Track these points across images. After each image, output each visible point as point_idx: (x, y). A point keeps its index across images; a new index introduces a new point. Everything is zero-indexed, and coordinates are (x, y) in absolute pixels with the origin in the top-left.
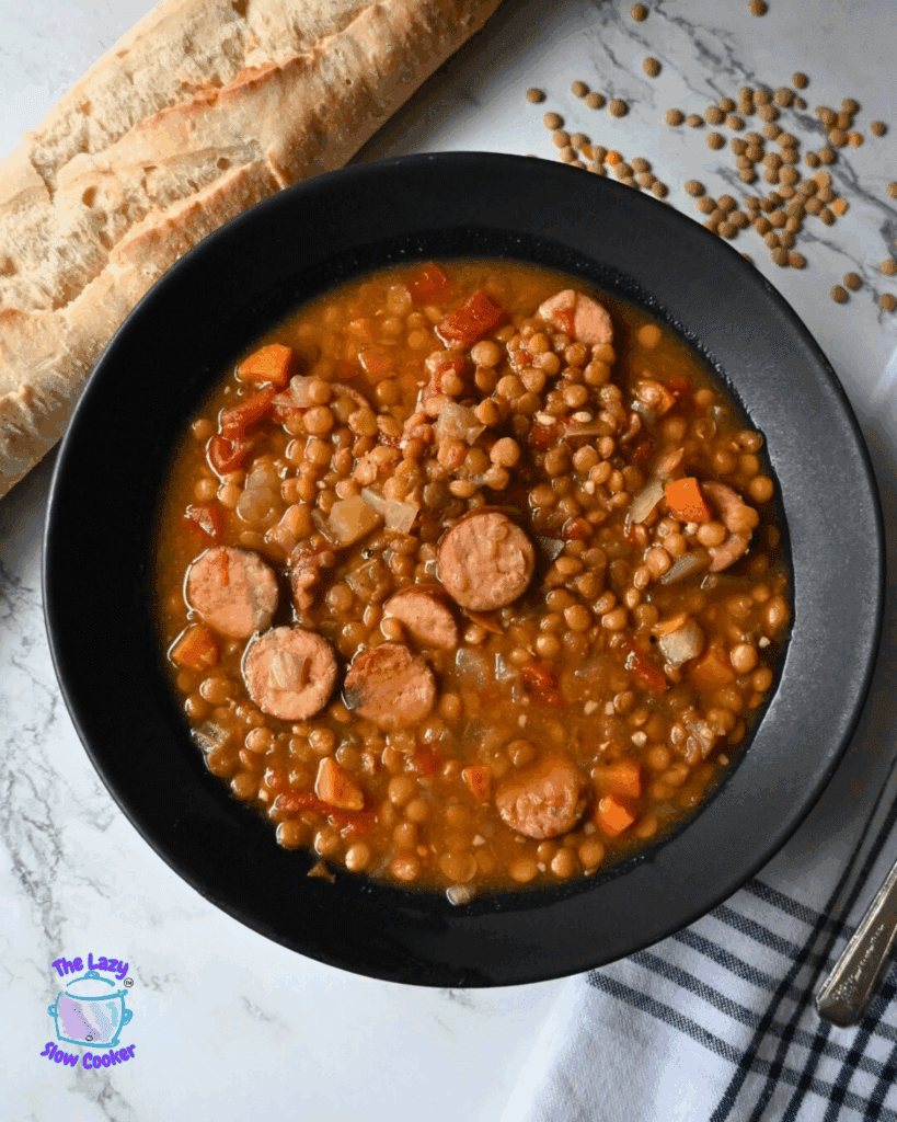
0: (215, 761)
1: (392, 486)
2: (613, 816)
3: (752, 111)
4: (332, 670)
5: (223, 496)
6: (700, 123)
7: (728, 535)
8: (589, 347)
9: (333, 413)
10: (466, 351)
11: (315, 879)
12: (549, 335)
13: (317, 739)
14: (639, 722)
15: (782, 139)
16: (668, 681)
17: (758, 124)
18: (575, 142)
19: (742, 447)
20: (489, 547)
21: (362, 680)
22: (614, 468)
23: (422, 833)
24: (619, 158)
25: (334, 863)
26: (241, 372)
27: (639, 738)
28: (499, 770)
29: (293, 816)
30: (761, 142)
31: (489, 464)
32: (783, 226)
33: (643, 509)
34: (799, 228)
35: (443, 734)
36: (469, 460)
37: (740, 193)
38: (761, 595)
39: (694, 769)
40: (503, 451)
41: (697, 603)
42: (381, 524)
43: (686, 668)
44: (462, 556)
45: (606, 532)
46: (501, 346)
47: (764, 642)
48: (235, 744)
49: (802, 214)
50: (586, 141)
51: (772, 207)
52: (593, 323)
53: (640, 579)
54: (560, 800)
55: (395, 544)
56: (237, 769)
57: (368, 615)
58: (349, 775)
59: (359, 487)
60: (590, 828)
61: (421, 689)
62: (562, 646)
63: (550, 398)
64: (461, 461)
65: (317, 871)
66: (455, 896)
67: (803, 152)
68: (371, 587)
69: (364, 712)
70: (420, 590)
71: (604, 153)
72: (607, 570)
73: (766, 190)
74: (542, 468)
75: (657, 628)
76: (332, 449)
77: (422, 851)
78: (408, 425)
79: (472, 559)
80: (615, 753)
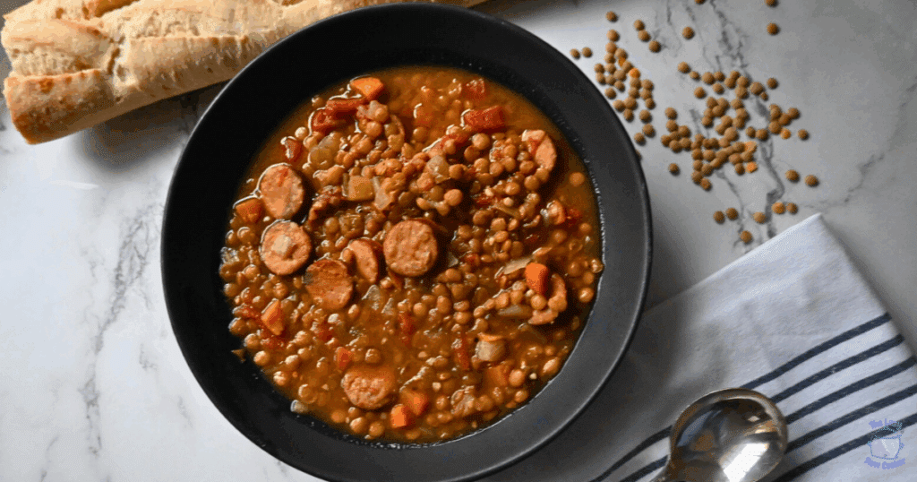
0: (225, 270)
1: (387, 182)
2: (397, 416)
3: (732, 86)
4: (304, 258)
5: (307, 142)
6: (697, 78)
7: (546, 308)
8: (538, 166)
9: (383, 130)
10: (473, 134)
11: (235, 356)
12: (519, 148)
13: (279, 288)
14: (442, 377)
15: (740, 111)
16: (470, 366)
17: (731, 96)
18: (617, 53)
19: (590, 267)
20: (414, 240)
21: (316, 273)
22: (509, 237)
23: (301, 365)
24: (638, 75)
25: (249, 354)
26: (354, 83)
27: (437, 386)
28: (356, 359)
29: (245, 319)
30: (726, 107)
31: (442, 199)
32: (710, 160)
33: (511, 268)
34: (719, 166)
35: (340, 322)
36: (432, 191)
37: (697, 129)
38: (549, 351)
39: (455, 420)
40: (453, 195)
41: (512, 334)
42: (372, 199)
43: (484, 364)
44: (399, 238)
45: (487, 270)
46: (492, 141)
47: (533, 376)
48: (239, 267)
49: (725, 160)
50: (625, 56)
51: (709, 147)
52: (546, 156)
53: (488, 304)
54: (375, 392)
55: (374, 213)
56: (232, 280)
57: (339, 242)
58: (283, 315)
59: (374, 174)
60: (383, 416)
61: (343, 294)
62: (427, 315)
63: (500, 183)
64: (428, 189)
65: (238, 352)
66: (296, 406)
67: (749, 125)
68: (350, 228)
69: (308, 287)
70: (371, 244)
71: (630, 67)
72: (474, 289)
73: (713, 134)
74: (472, 216)
75: (482, 335)
76: (373, 147)
77: (295, 375)
78: (416, 156)
79: (404, 243)
80: (420, 386)
